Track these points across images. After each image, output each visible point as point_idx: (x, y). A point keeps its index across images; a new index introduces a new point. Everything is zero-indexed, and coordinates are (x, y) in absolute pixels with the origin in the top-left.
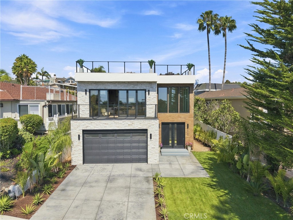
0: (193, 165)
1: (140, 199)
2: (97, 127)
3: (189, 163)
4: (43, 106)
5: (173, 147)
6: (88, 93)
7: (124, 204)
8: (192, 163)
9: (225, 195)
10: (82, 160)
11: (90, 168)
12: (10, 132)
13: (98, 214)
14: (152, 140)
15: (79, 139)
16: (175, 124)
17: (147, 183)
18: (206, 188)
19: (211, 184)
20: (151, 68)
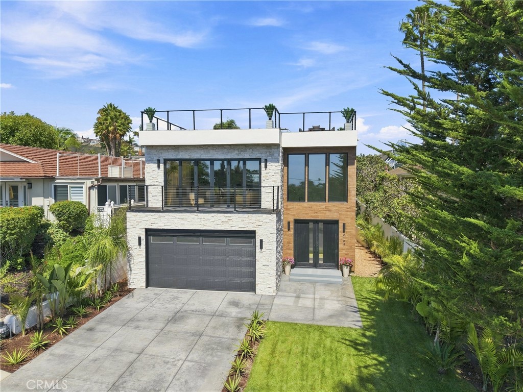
0: (341, 302)
1: (209, 357)
2: (169, 224)
3: (335, 298)
4: (90, 188)
5: (316, 265)
6: (162, 165)
7: (175, 363)
8: (339, 299)
9: (376, 365)
10: (145, 280)
11: (154, 294)
12: (20, 228)
13: (123, 376)
14: (263, 250)
15: (140, 244)
16: (320, 223)
17: (236, 329)
18: (343, 349)
19: (358, 342)
20: (270, 119)
